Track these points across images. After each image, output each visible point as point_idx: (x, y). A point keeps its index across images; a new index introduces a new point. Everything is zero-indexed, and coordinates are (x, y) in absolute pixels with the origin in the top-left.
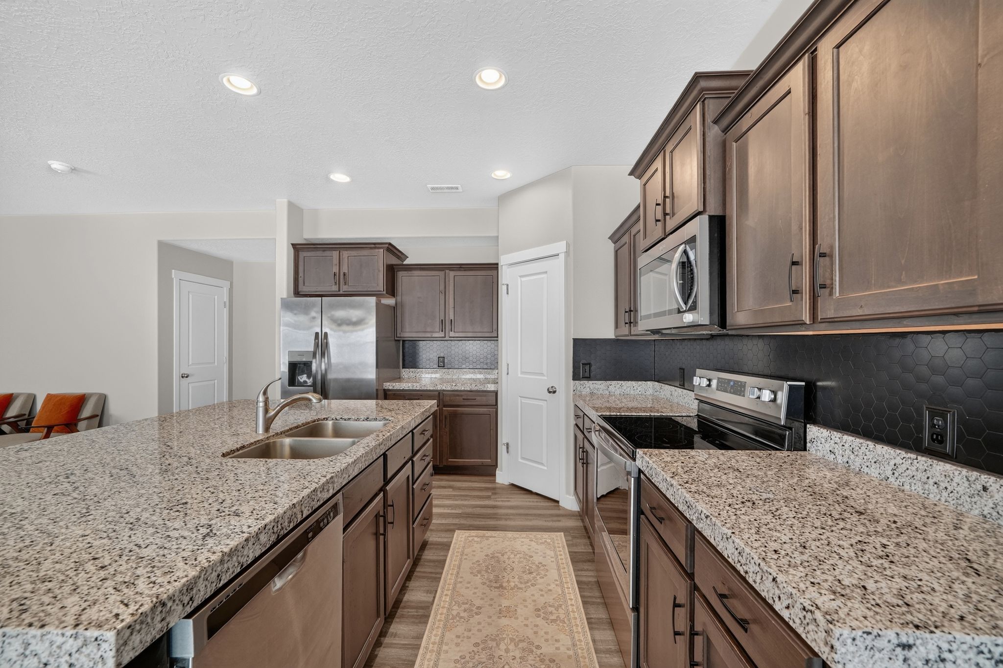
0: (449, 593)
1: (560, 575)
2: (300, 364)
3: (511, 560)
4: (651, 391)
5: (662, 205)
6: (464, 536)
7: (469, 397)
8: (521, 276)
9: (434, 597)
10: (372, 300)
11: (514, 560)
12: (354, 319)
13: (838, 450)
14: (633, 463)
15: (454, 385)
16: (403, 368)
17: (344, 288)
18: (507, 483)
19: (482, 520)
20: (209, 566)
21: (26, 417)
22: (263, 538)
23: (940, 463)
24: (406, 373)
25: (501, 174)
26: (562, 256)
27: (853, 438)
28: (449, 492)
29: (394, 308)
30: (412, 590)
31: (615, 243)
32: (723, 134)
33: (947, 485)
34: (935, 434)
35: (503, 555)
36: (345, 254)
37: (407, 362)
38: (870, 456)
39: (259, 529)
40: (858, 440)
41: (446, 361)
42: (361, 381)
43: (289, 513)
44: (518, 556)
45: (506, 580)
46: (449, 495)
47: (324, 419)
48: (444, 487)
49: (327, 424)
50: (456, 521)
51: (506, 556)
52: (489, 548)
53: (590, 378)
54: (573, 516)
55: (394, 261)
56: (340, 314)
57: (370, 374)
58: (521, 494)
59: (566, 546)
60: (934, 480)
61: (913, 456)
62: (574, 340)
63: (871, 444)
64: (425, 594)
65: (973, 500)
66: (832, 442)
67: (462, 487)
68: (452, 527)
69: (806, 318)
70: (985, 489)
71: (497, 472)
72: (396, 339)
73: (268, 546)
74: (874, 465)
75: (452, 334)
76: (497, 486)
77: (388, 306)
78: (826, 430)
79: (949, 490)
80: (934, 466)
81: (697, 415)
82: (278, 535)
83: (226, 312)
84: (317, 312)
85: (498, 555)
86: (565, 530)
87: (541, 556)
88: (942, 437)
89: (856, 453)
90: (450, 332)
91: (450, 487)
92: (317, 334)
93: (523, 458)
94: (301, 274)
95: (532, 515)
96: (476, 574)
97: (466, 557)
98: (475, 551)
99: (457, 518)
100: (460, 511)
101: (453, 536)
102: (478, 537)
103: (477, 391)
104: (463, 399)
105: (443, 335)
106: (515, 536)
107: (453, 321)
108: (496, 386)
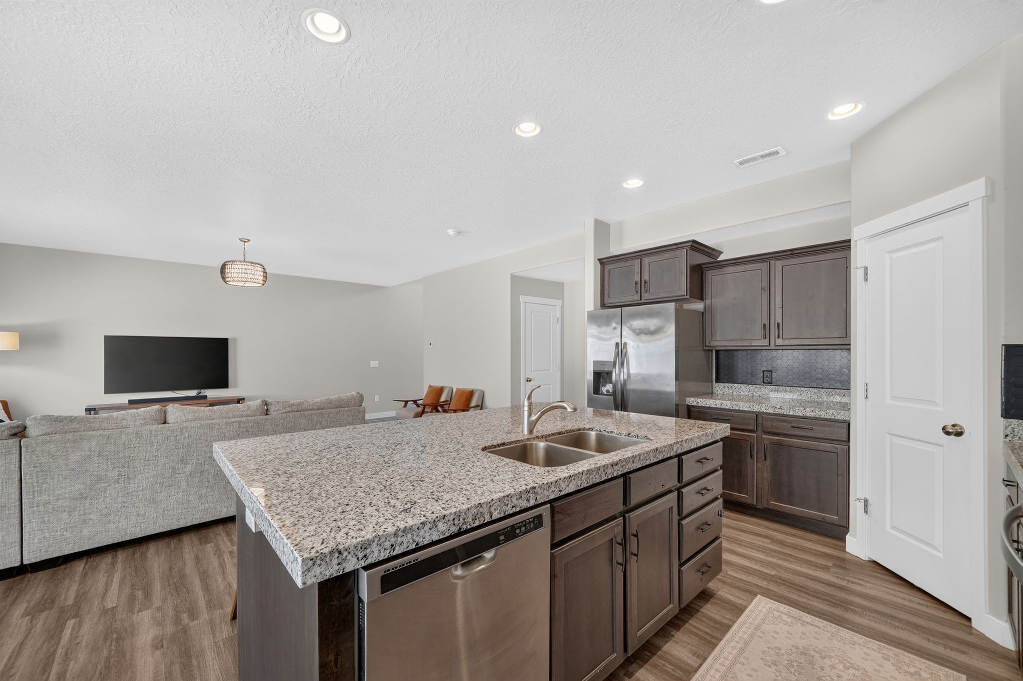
0: (723, 669)
2: (604, 373)
6: (767, 607)
7: (800, 426)
8: (890, 252)
9: (701, 665)
10: (672, 306)
11: (841, 673)
12: (652, 328)
16: (717, 382)
17: (646, 296)
18: (865, 557)
19: (805, 596)
20: (383, 535)
21: (448, 402)
22: (442, 526)
24: (719, 388)
25: (844, 111)
26: (977, 205)
28: (766, 543)
29: (702, 313)
30: (677, 642)
35: (823, 658)
36: (646, 261)
37: (722, 375)
39: (437, 517)
41: (774, 375)
42: (659, 393)
43: (474, 511)
46: (764, 548)
47: (589, 429)
48: (760, 535)
49: (589, 435)
50: (764, 584)
51: (828, 662)
52: (802, 638)
55: (701, 259)
56: (638, 323)
57: (669, 386)
58: (895, 583)
62: (1007, 346)
64: (690, 655)
67: (786, 542)
68: (754, 589)
71: (847, 537)
72: (705, 348)
73: (447, 534)
75: (780, 342)
76: (847, 556)
77: (696, 312)
82: (460, 529)
83: (558, 326)
84: (617, 323)
85: (813, 653)
86: (972, 673)
90: (777, 340)
91: (766, 537)
92: (617, 344)
93: (893, 527)
94: (606, 287)
95: (900, 620)
96: (770, 664)
97: (762, 635)
98: (778, 633)
99: (765, 579)
100: (773, 573)
101: (752, 601)
102: (789, 616)
103: (815, 418)
104: (792, 427)
105: (766, 342)
106: (856, 639)
107: (781, 325)
108: (847, 413)
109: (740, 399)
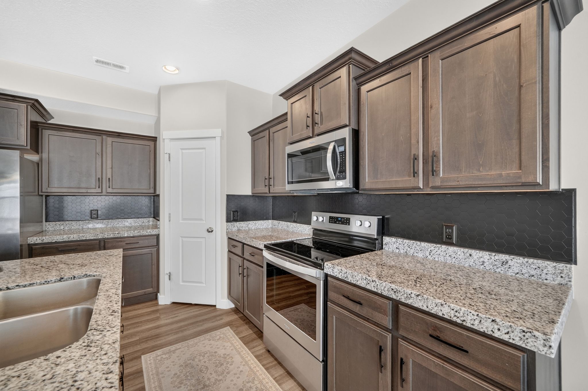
1: (242, 357)
3: (202, 362)
4: (270, 226)
5: (311, 117)
6: (151, 358)
7: (132, 242)
8: (182, 149)
10: (17, 153)
11: (204, 360)
13: (401, 247)
14: (322, 271)
15: (117, 232)
16: (46, 221)
18: (169, 303)
23: (452, 247)
24: (50, 226)
25: (171, 68)
26: (218, 139)
27: (409, 241)
29: (38, 164)
31: (252, 136)
32: (357, 86)
33: (455, 256)
34: (448, 235)
35: (193, 360)
37: (50, 216)
38: (418, 248)
40: (412, 241)
41: (99, 213)
44: (206, 355)
45: (206, 379)
50: (138, 348)
51: (196, 360)
52: (179, 360)
53: (237, 220)
54: (229, 312)
55: (37, 118)
58: (184, 308)
59: (235, 335)
60: (450, 254)
61: (439, 246)
62: (228, 196)
63: (419, 243)
65: (466, 260)
66: (398, 244)
68: (136, 355)
69: (421, 186)
70: (470, 255)
71: (158, 296)
72: (40, 194)
74: (420, 252)
75: (109, 190)
76: (160, 307)
77: (32, 162)
78: (394, 238)
79: (456, 258)
80: (449, 248)
81: (312, 237)
85: (189, 362)
86: (229, 324)
87: (222, 349)
88: (451, 236)
89: (411, 248)
90: (107, 189)
93: (184, 282)
95: (200, 321)
96: (179, 385)
97: (163, 375)
98: (168, 367)
99: (137, 344)
100: (137, 338)
101: (141, 362)
102: (165, 354)
103: (140, 236)
104: (126, 244)
105: (99, 190)
106: (196, 341)
107: (111, 179)
108: (157, 230)
109: (71, 232)
